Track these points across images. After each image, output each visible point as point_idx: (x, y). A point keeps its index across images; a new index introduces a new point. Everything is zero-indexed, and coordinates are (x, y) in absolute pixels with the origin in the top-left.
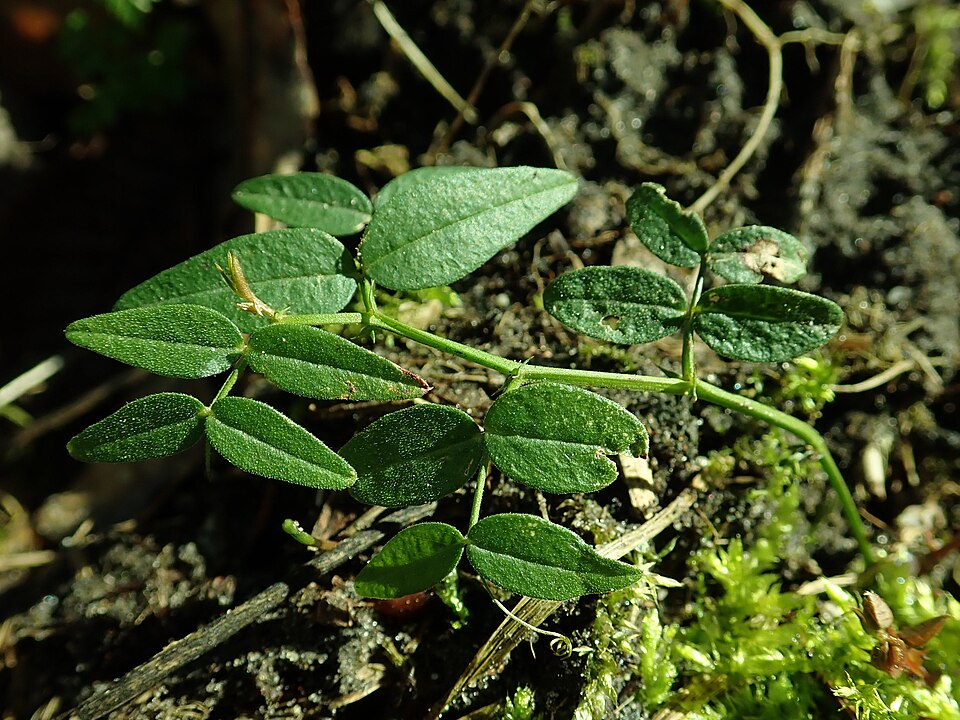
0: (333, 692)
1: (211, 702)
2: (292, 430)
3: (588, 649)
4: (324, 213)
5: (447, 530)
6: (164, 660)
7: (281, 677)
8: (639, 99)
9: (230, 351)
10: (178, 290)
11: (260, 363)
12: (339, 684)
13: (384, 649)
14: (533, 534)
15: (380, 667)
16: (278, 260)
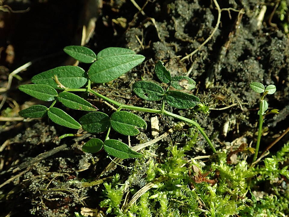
0: (77, 169)
1: (50, 167)
2: (67, 116)
3: (132, 168)
4: (85, 57)
5: (100, 141)
6: (39, 157)
7: (67, 163)
8: (184, 19)
9: (55, 96)
10: (46, 77)
11: (61, 100)
12: (79, 167)
13: (91, 160)
14: (118, 144)
15: (90, 164)
16: (69, 73)
